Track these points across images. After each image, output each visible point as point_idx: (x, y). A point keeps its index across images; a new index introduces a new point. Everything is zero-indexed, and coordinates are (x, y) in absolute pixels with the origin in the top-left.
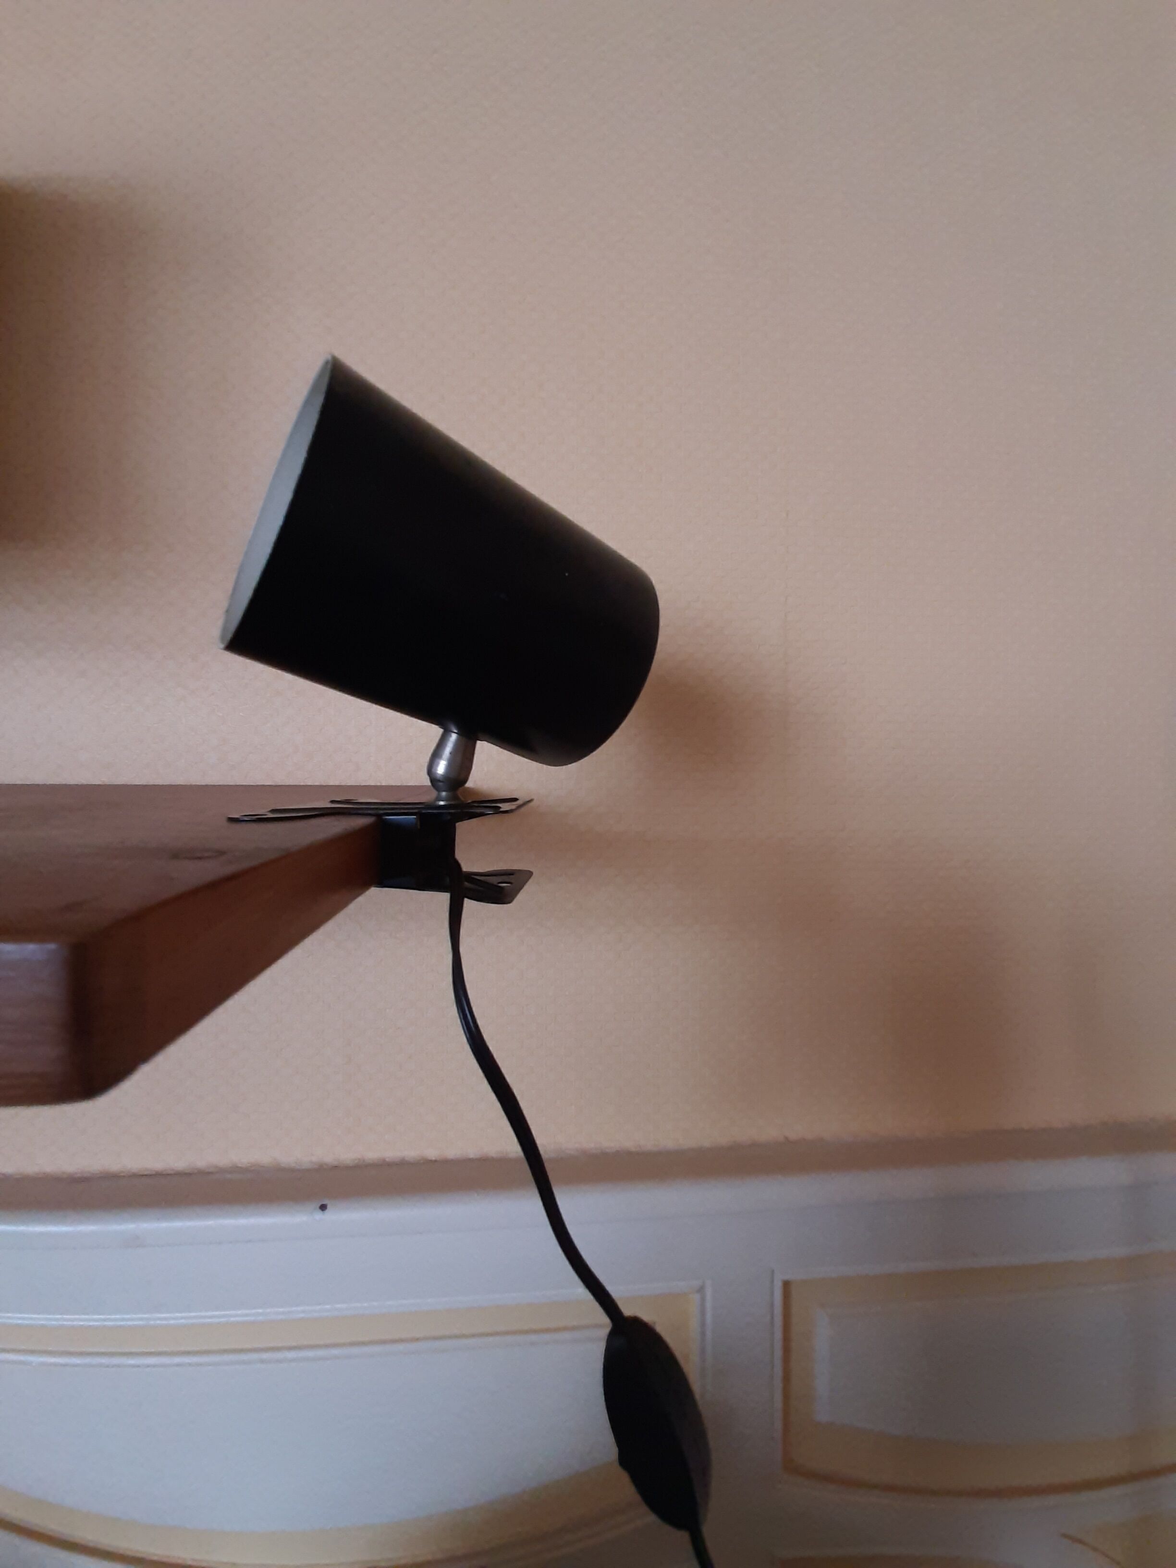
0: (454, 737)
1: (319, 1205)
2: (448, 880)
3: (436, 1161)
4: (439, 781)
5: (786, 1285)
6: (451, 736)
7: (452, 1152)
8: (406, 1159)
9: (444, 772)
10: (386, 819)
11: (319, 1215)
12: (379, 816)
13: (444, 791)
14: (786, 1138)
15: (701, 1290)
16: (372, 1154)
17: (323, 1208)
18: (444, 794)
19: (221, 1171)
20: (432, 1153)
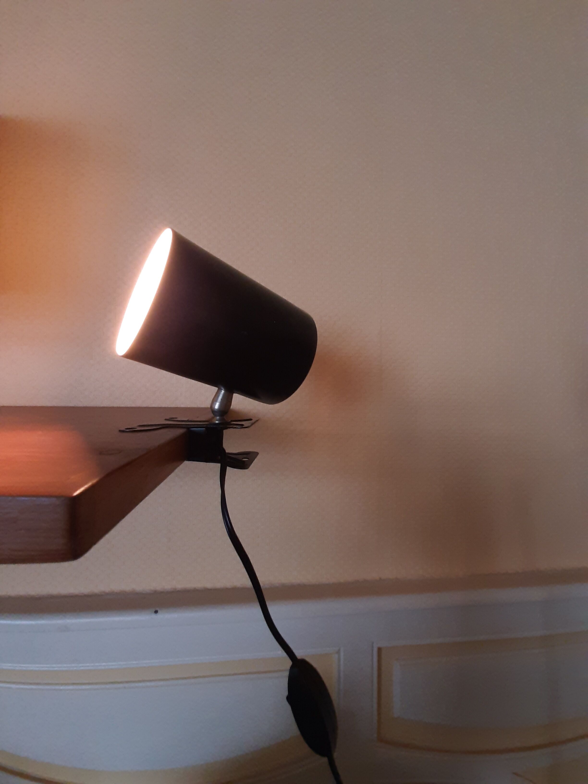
0: (223, 392)
1: (154, 611)
2: (219, 457)
3: (211, 589)
4: (216, 412)
5: (380, 649)
6: (222, 391)
7: (219, 585)
8: (197, 588)
9: (218, 408)
10: (192, 430)
11: (154, 616)
12: (188, 428)
13: (218, 416)
14: (380, 579)
15: (338, 652)
16: (180, 586)
17: (156, 612)
18: (218, 417)
19: (107, 594)
20: (209, 585)
